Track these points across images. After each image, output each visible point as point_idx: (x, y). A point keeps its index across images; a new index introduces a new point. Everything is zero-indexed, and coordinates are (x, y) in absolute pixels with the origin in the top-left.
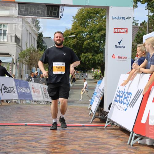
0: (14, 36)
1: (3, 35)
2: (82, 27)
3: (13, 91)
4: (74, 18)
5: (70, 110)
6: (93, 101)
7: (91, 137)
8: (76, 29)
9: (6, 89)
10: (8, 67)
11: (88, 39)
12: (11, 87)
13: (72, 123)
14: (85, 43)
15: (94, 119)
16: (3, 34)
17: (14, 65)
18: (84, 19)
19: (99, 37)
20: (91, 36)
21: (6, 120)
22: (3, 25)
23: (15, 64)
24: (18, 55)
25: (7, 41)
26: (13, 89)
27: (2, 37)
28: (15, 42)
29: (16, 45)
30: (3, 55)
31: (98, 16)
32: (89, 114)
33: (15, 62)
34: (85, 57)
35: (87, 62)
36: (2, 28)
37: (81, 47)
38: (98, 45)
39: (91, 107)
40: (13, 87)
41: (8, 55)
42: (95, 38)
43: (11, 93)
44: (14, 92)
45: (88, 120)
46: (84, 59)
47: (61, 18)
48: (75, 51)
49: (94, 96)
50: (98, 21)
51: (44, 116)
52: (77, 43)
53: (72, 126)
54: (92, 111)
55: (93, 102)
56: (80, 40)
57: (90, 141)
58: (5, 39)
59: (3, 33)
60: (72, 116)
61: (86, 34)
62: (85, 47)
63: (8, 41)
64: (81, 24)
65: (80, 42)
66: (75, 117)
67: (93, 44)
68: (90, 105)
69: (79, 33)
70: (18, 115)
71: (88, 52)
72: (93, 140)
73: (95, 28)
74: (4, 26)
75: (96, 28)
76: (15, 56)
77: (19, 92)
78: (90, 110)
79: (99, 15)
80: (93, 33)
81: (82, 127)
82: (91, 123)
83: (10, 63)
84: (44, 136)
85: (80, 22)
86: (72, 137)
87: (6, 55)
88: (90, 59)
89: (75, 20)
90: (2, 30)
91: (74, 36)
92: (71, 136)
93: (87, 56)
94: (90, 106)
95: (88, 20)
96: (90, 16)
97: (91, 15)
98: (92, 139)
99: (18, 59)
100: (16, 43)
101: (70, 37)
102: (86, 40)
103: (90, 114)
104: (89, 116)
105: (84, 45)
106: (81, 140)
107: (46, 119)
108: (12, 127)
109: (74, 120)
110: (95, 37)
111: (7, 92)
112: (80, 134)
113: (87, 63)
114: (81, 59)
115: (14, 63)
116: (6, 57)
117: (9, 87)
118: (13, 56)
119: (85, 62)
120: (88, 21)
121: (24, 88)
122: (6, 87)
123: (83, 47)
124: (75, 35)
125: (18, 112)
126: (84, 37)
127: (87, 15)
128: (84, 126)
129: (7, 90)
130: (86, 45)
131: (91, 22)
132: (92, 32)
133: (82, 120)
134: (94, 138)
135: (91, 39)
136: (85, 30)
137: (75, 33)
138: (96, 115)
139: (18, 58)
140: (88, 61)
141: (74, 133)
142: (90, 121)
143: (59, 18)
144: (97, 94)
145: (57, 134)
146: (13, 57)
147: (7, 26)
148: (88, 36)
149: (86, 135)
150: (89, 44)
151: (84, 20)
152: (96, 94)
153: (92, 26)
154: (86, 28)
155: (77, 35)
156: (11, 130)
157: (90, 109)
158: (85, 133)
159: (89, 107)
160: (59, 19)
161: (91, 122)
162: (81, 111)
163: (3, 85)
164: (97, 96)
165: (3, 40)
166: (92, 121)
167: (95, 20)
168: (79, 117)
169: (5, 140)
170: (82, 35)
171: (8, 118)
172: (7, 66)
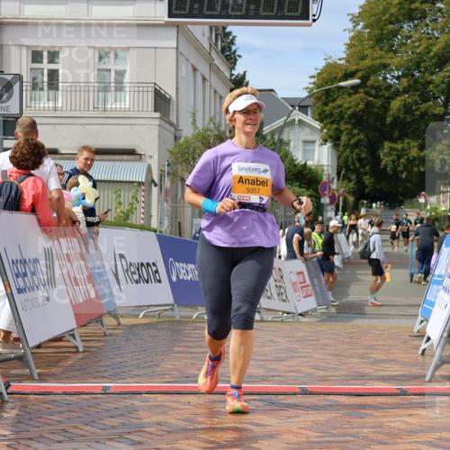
0: (150, 89)
1: (113, 89)
2: (381, 49)
3: (154, 277)
4: (355, 20)
5: (351, 338)
6: (432, 304)
7: (432, 429)
8: (363, 58)
9: (133, 270)
10: (133, 197)
11: (406, 91)
12: (148, 264)
13: (363, 382)
14: (396, 104)
15: (437, 367)
16: (112, 85)
17: (155, 190)
18: (391, 23)
19: (443, 83)
20: (416, 81)
21: (138, 376)
22: (112, 55)
23: (156, 185)
24: (168, 155)
25: (127, 106)
26: (157, 272)
27: (111, 96)
28: (156, 110)
29: (157, 122)
30: (117, 157)
31: (440, 10)
32: (420, 352)
33: (156, 178)
34: (395, 153)
35: (402, 172)
36: (111, 64)
37: (383, 119)
38: (439, 110)
39: (425, 328)
40: (154, 264)
41: (132, 157)
42: (431, 86)
43: (148, 282)
44: (160, 281)
45: (415, 371)
46: (393, 161)
47: (314, 20)
48: (362, 136)
49: (433, 287)
50: (439, 27)
51: (264, 358)
52: (368, 105)
53: (361, 392)
54: (429, 339)
55: (431, 311)
56: (375, 97)
57: (430, 443)
58: (123, 103)
59: (112, 80)
60: (361, 357)
61: (396, 74)
62: (396, 119)
63: (132, 109)
64: (379, 40)
65: (379, 102)
66: (372, 360)
67: (423, 107)
68: (420, 318)
69: (374, 70)
70: (177, 357)
71: (407, 136)
72: (440, 439)
73: (429, 53)
74: (116, 56)
75: (432, 54)
76: (156, 157)
77: (174, 279)
78: (423, 336)
79: (442, 6)
80: (423, 70)
81: (397, 395)
82: (430, 381)
83: (140, 184)
84: (268, 428)
85: (376, 32)
86: (365, 430)
87: (125, 157)
88: (415, 159)
89: (359, 27)
90: (109, 70)
91: (356, 81)
92: (364, 427)
93: (403, 150)
94: (422, 322)
95: (405, 26)
96: (410, 9)
97: (413, 6)
98: (437, 435)
99: (166, 169)
100: (158, 115)
101: (342, 88)
102: (397, 93)
103: (424, 351)
104: (420, 359)
105: (391, 112)
106: (398, 440)
107: (273, 369)
108: (160, 397)
109: (367, 371)
110: (429, 83)
111: (137, 282)
112: (392, 419)
113: (404, 176)
114: (383, 163)
115: (153, 181)
116: (128, 164)
117: (142, 264)
118: (151, 157)
119: (395, 172)
120: (402, 27)
121: (192, 266)
122: (131, 264)
123: (389, 120)
124: (359, 78)
125: (176, 349)
126: (390, 86)
127: (399, 9)
128: (404, 393)
129: (134, 273)
130: (399, 110)
131: (416, 31)
132: (418, 66)
133: (395, 370)
134: (444, 435)
135: (417, 90)
136: (395, 61)
137: (360, 74)
138: (444, 354)
139: (169, 165)
140: (405, 167)
141: (372, 415)
142: (425, 376)
143: (310, 21)
144: (447, 282)
145: (313, 422)
146: (149, 161)
147: (125, 59)
148: (405, 82)
149: (411, 424)
150: (407, 108)
151: (391, 27)
152: (440, 283)
153: (417, 44)
154: (395, 52)
155: (365, 79)
156: (157, 406)
157: (421, 335)
158: (410, 415)
159: (417, 327)
160: (310, 25)
161: (427, 379)
162: (390, 341)
163: (122, 256)
164: (446, 289)
165: (114, 106)
166: (433, 376)
167: (427, 25)
168: (385, 361)
169: (140, 443)
170: (385, 78)
171: (144, 368)
172: (131, 194)
